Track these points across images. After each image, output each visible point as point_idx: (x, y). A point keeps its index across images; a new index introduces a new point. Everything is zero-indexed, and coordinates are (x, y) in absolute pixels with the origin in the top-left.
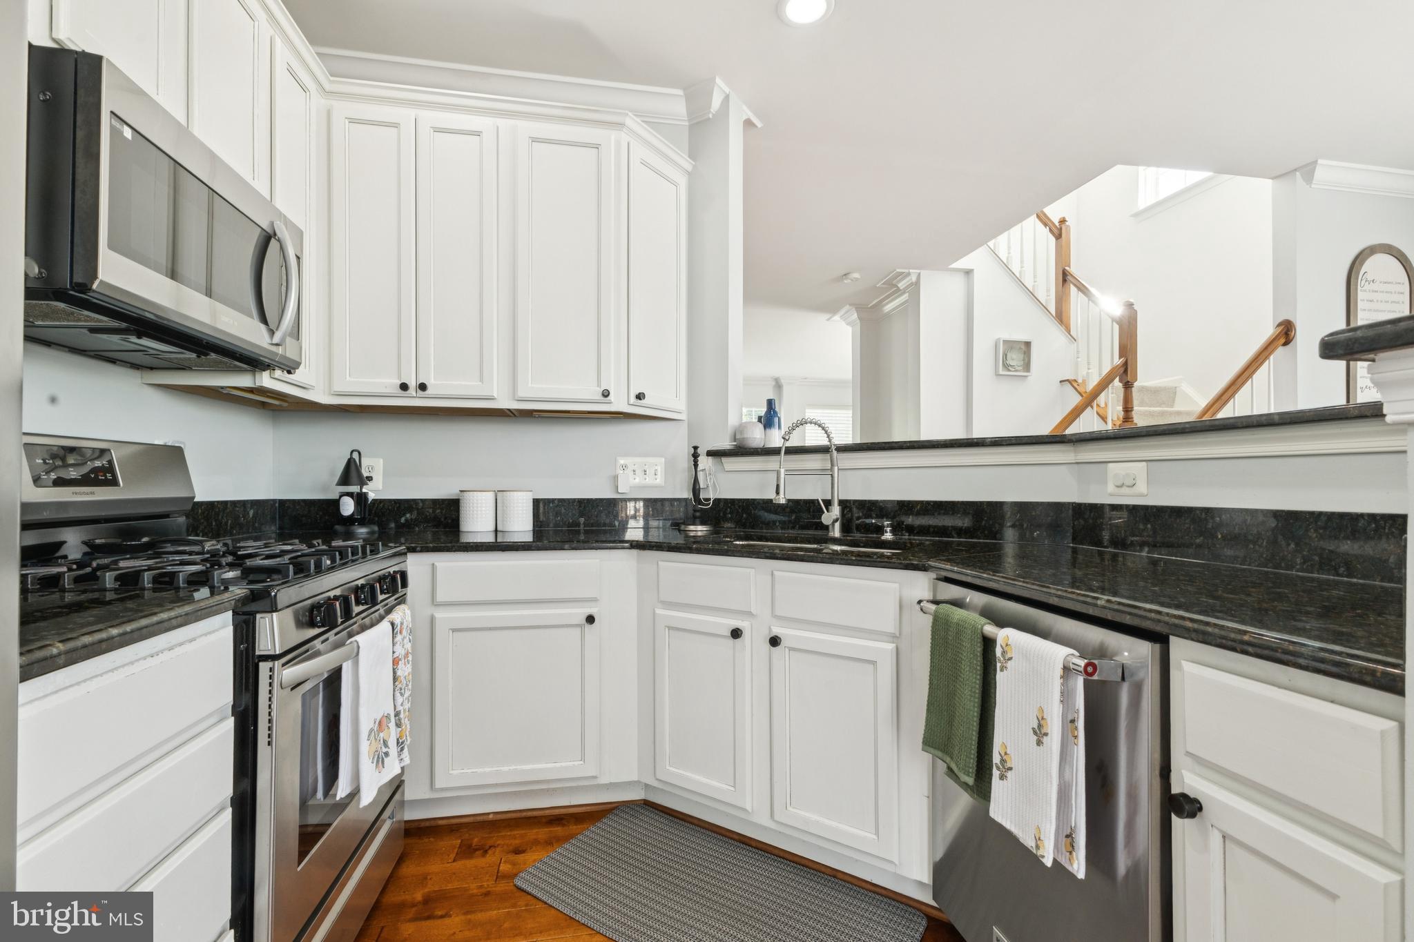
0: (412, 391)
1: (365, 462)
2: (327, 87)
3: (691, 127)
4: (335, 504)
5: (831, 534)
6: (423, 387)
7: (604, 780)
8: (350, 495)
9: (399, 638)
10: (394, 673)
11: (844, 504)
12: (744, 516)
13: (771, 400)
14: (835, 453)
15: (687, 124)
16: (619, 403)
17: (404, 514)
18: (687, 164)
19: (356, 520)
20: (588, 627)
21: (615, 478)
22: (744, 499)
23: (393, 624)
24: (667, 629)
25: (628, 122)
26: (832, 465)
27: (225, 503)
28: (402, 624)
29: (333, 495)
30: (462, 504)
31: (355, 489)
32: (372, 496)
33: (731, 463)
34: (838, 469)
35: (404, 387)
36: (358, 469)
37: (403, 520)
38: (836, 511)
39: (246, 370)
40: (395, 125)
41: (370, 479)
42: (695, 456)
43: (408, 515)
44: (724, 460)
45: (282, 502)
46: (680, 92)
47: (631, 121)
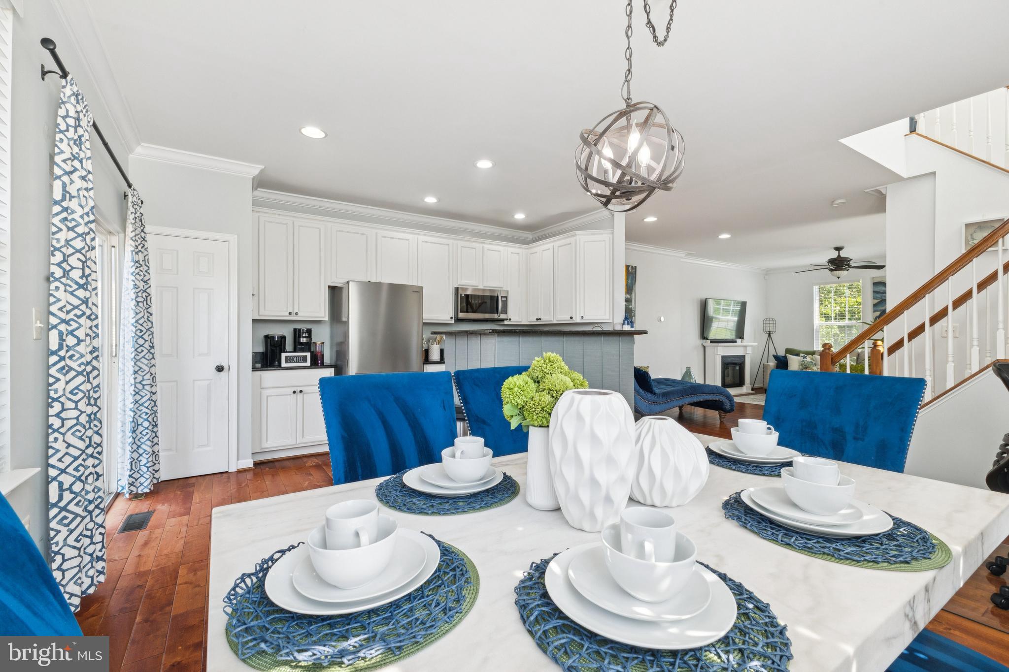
6: (540, 319)
35: (537, 319)
47: (577, 232)
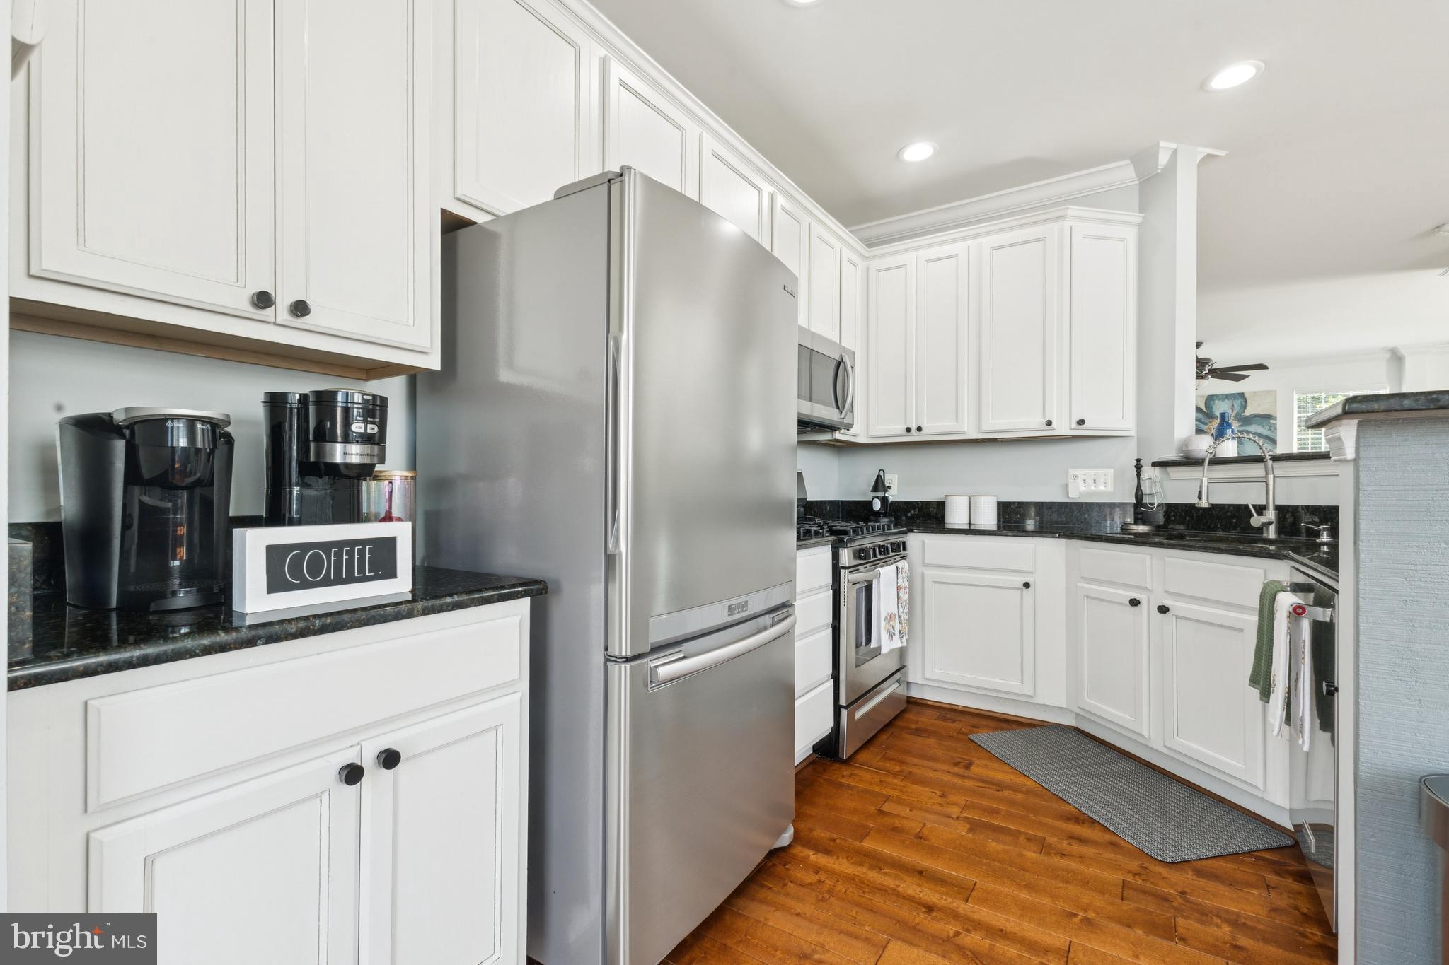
0: (913, 431)
1: (887, 477)
2: (867, 255)
3: (1141, 184)
4: (870, 503)
5: (1265, 536)
6: (919, 429)
7: (1039, 700)
8: (878, 497)
9: (900, 575)
10: (898, 594)
11: (1278, 508)
12: (1187, 518)
13: (1224, 413)
14: (1270, 463)
15: (1137, 182)
16: (1061, 428)
17: (910, 511)
18: (1137, 217)
19: (881, 513)
20: (1025, 590)
21: (1067, 486)
22: (1187, 504)
23: (897, 567)
24: (1085, 598)
25: (1070, 212)
26: (1267, 473)
27: (817, 501)
28: (902, 568)
29: (869, 498)
30: (946, 505)
31: (881, 494)
32: (891, 499)
33: (1175, 473)
34: (1274, 477)
35: (908, 430)
36: (883, 481)
37: (909, 515)
38: (1271, 515)
39: (827, 431)
40: (904, 266)
41: (890, 487)
42: (1138, 467)
43: (913, 512)
44: (1169, 469)
45: (842, 501)
46: (1128, 162)
47: (1072, 210)
